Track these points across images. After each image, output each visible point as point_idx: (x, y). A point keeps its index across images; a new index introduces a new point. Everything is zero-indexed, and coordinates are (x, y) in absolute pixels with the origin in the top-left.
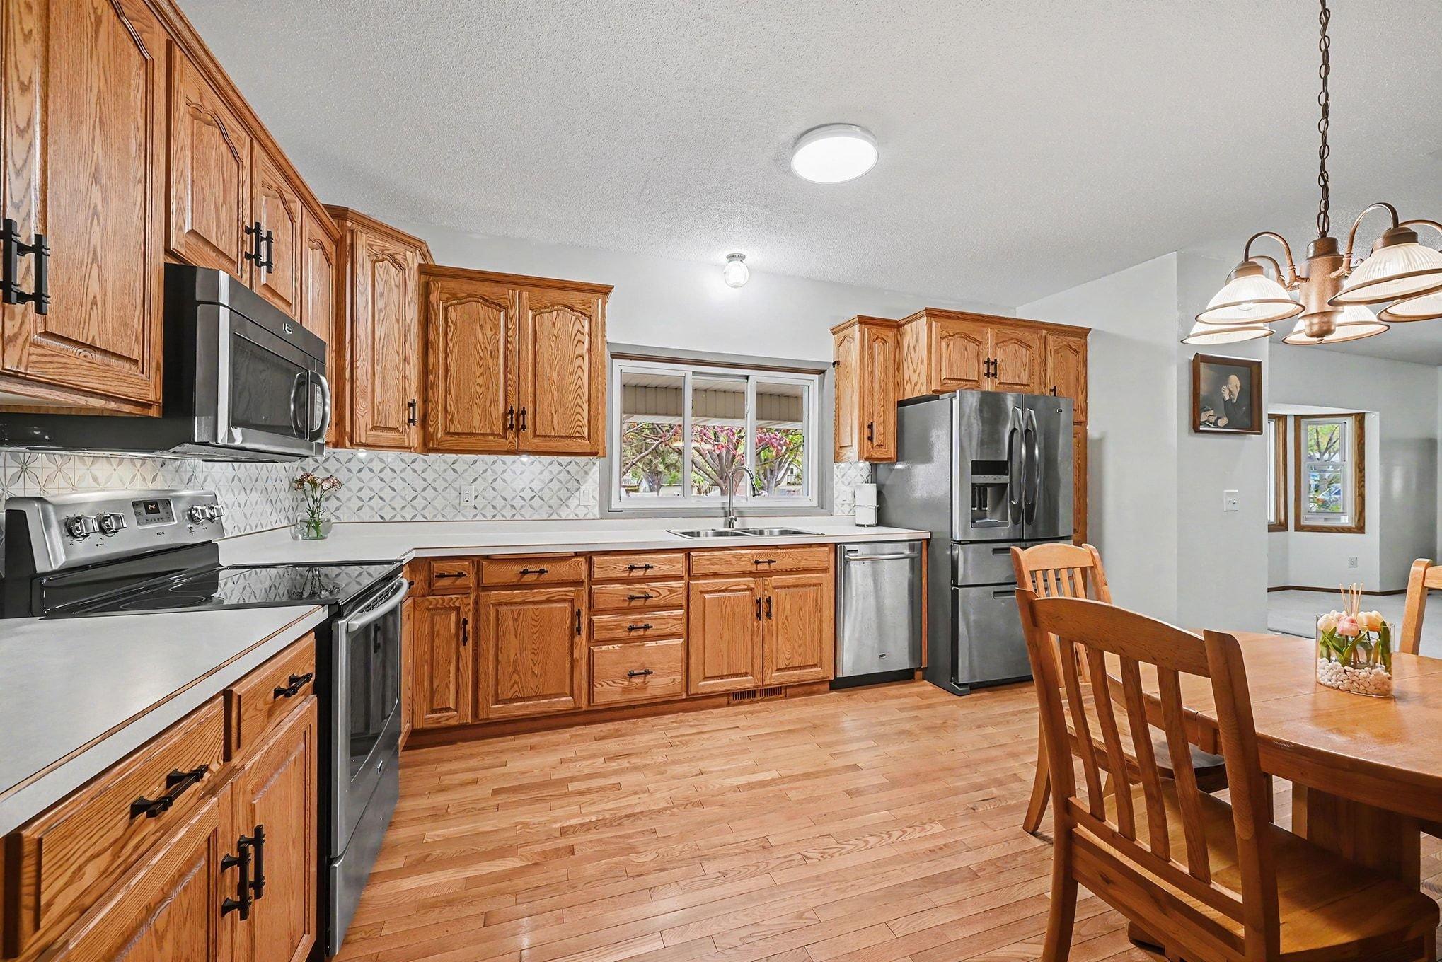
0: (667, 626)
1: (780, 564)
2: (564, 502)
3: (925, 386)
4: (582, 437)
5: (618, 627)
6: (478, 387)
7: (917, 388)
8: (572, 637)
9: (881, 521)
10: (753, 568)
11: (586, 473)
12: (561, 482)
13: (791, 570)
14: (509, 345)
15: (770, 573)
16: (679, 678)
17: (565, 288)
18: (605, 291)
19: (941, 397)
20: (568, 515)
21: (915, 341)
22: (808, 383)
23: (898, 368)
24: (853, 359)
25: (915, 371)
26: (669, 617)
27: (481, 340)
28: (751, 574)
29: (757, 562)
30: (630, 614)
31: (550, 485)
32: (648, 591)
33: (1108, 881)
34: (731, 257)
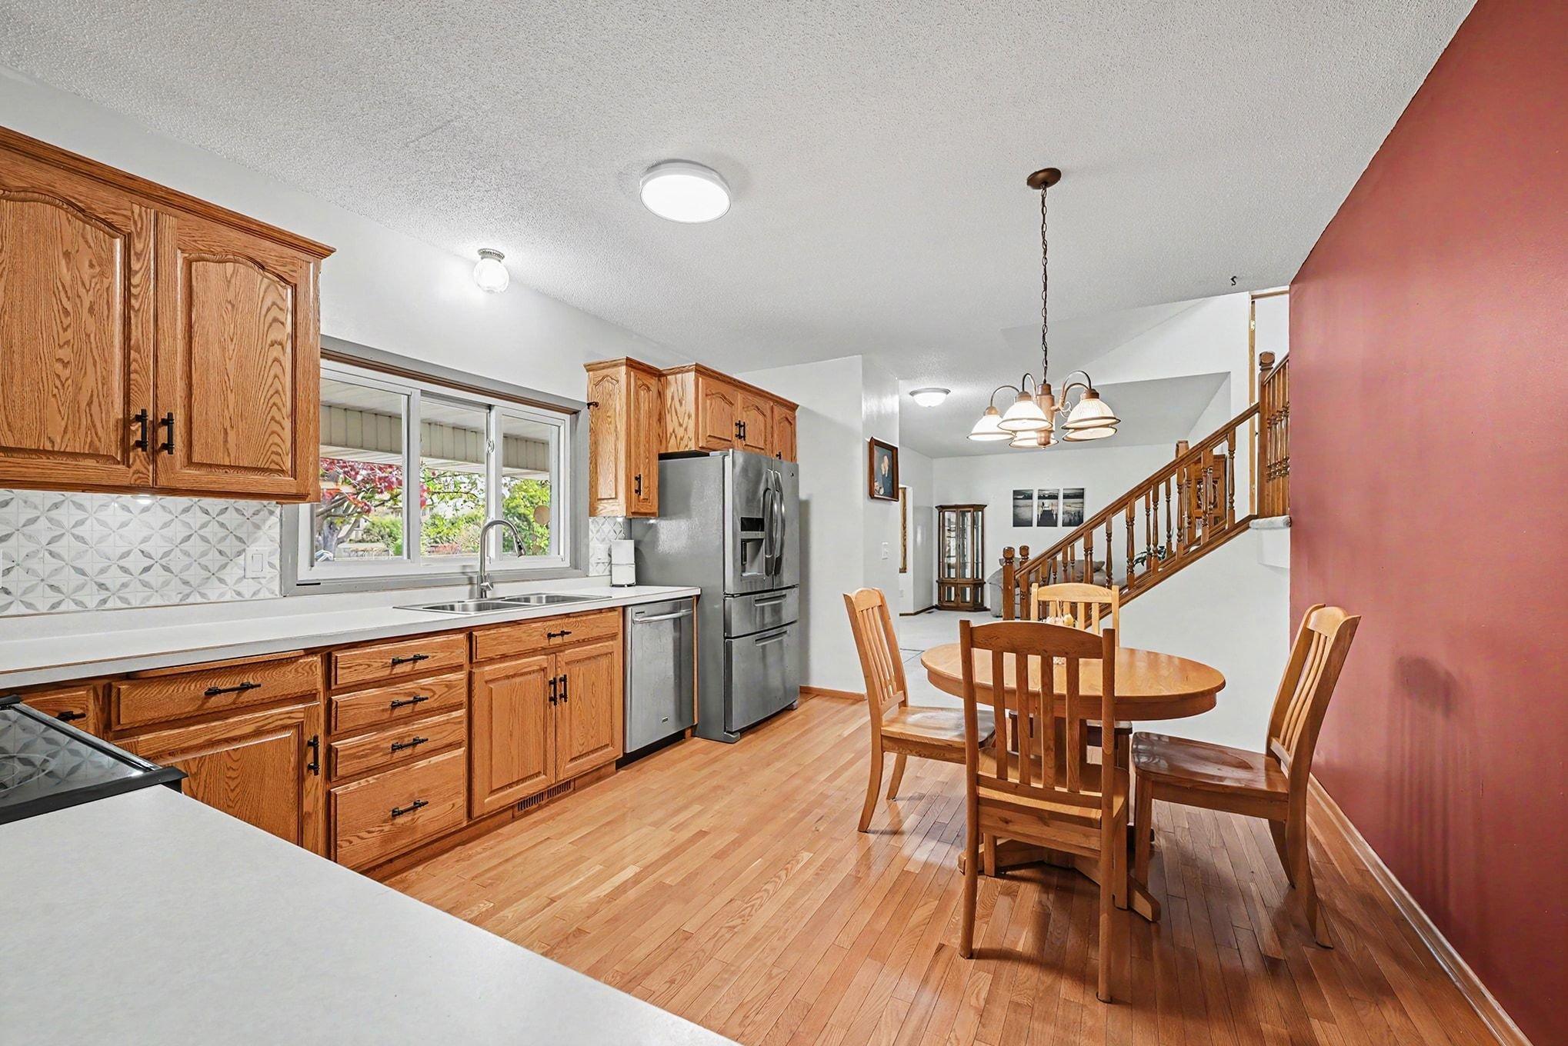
0: (445, 734)
1: (577, 634)
2: (214, 575)
3: (693, 440)
4: (283, 471)
5: (375, 749)
6: (59, 367)
7: (685, 442)
8: (301, 780)
9: (640, 580)
10: (545, 643)
11: (258, 527)
12: (208, 542)
13: (584, 640)
14: (133, 301)
15: (561, 648)
16: (461, 801)
17: (248, 231)
18: (321, 252)
19: (711, 453)
20: (222, 594)
21: (681, 394)
22: (558, 423)
23: (661, 419)
24: (619, 403)
25: (681, 425)
26: (447, 722)
27: (67, 277)
28: (544, 651)
29: (550, 636)
30: (391, 727)
31: (186, 546)
32: (418, 691)
33: (1007, 822)
34: (484, 253)
